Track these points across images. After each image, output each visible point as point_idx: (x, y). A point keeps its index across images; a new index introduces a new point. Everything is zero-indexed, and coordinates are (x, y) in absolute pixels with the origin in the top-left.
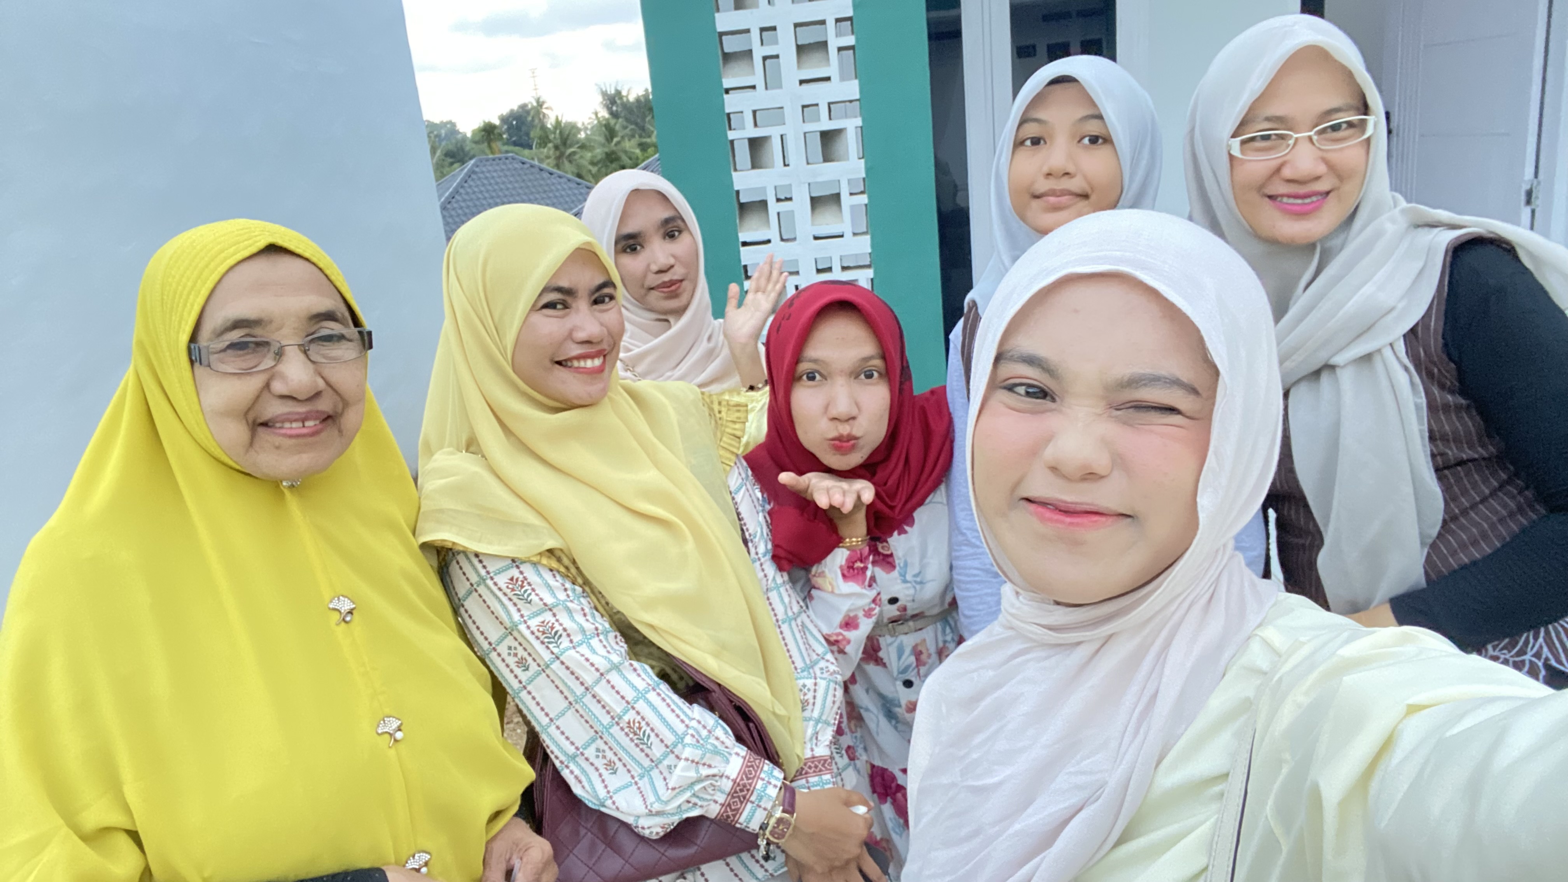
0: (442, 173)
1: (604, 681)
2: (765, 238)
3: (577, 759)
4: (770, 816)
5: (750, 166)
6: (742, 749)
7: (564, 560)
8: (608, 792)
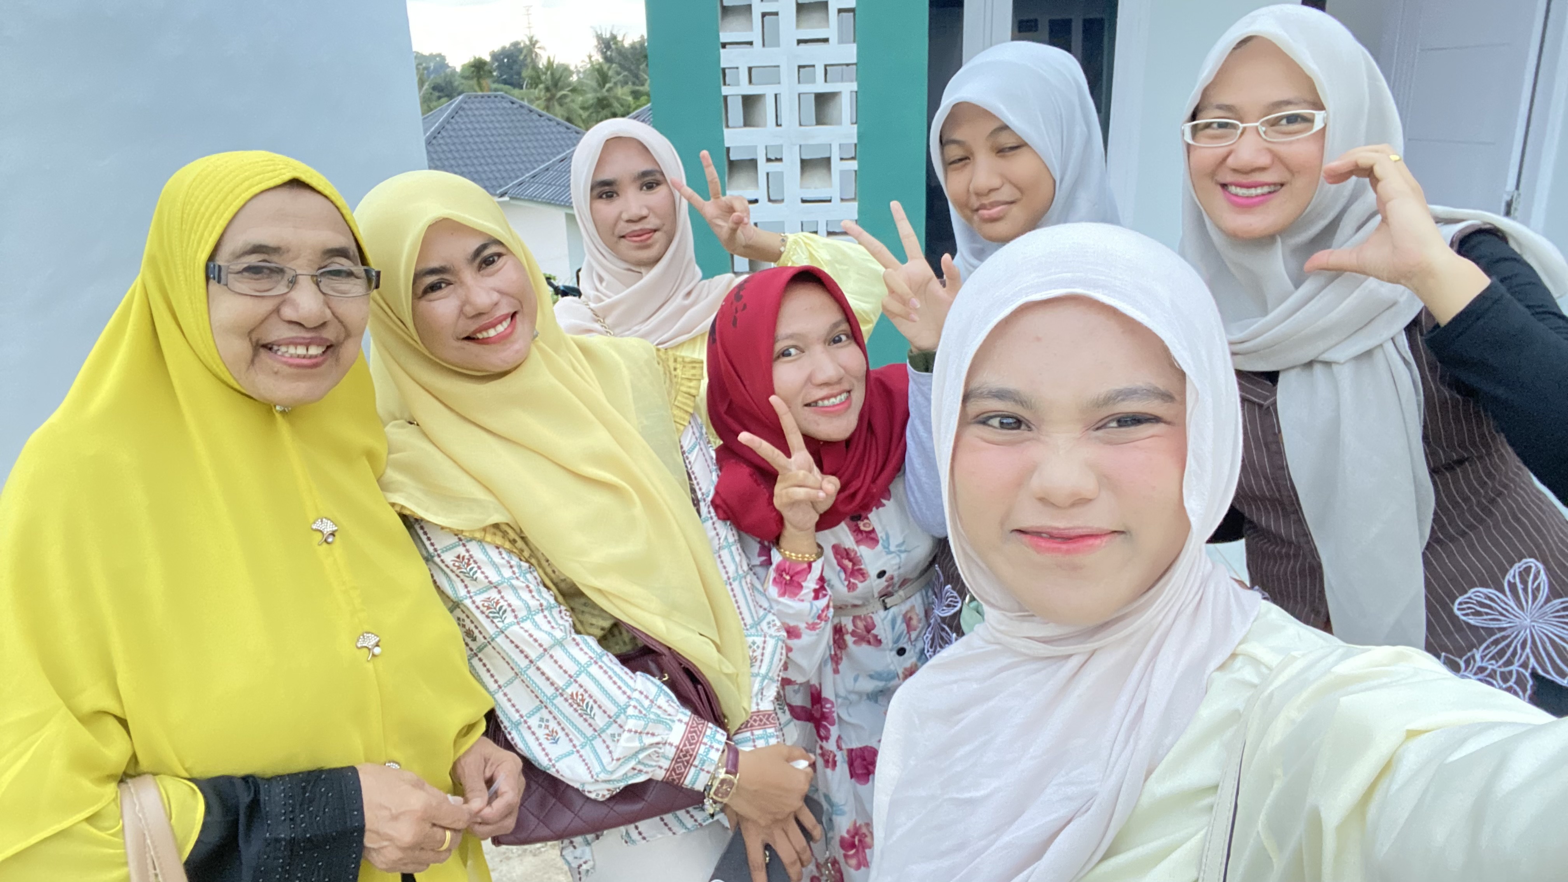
0: (429, 107)
1: (547, 656)
2: (755, 198)
3: (520, 727)
4: (714, 778)
5: (742, 124)
6: (685, 714)
7: (512, 535)
8: (550, 760)
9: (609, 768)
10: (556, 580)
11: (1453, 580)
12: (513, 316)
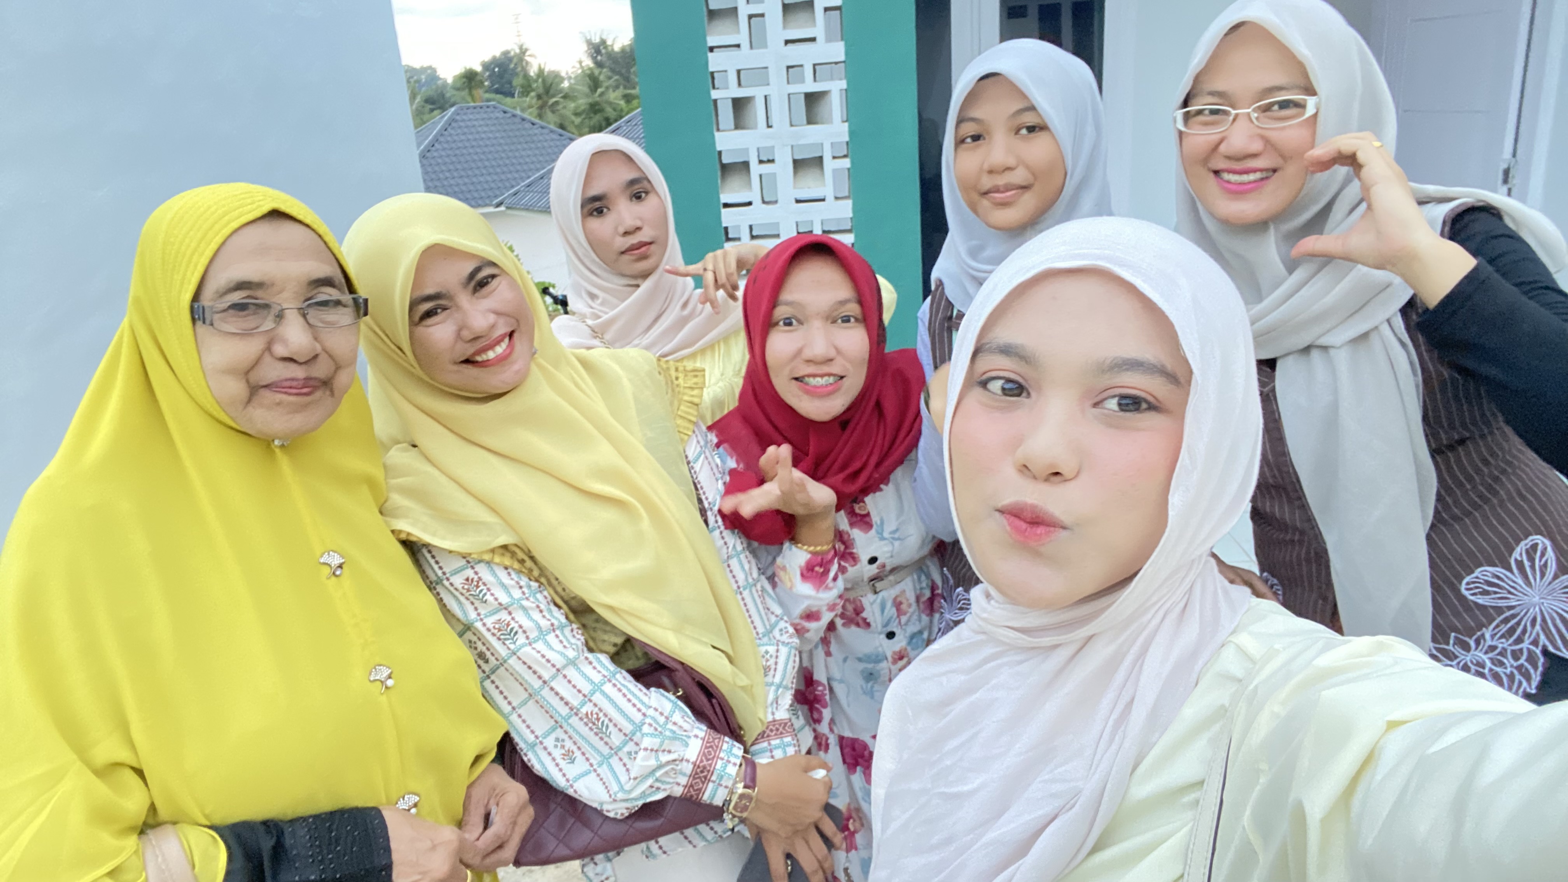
0: (422, 119)
1: (560, 676)
2: (747, 200)
3: (536, 748)
4: (732, 793)
5: (733, 127)
6: (701, 729)
7: (521, 555)
8: (568, 780)
9: (627, 787)
10: (566, 598)
11: (1460, 561)
12: (511, 335)
